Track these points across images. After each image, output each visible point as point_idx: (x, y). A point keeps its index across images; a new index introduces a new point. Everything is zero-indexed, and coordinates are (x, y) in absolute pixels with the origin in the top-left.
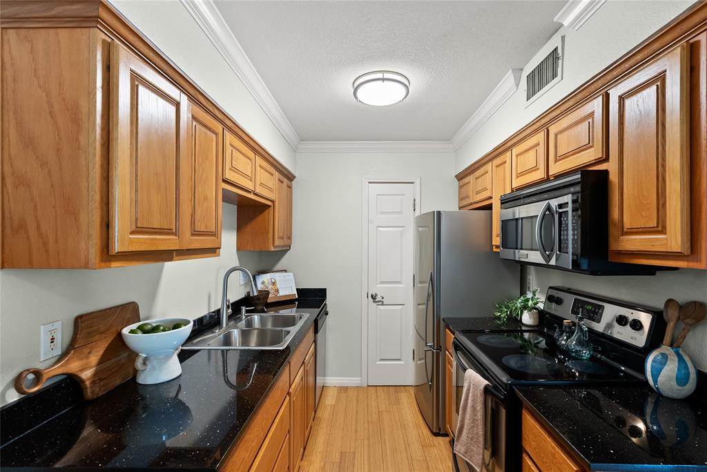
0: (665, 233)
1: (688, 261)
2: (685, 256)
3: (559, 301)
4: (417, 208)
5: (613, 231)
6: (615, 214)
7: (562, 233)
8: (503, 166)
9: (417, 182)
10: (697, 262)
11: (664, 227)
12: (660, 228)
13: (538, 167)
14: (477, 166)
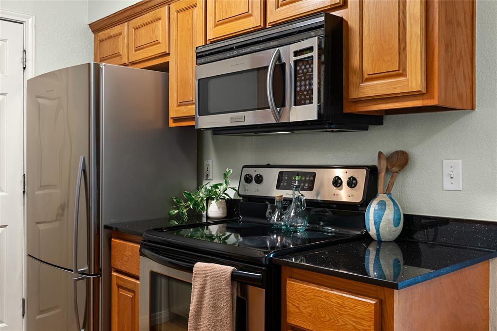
0: (406, 76)
1: (423, 99)
2: (424, 94)
3: (259, 180)
4: (30, 65)
5: (354, 79)
6: (355, 61)
7: (298, 84)
8: (190, 11)
9: (30, 22)
10: (431, 99)
11: (405, 70)
12: (401, 72)
13: (250, 12)
14: (138, 9)
